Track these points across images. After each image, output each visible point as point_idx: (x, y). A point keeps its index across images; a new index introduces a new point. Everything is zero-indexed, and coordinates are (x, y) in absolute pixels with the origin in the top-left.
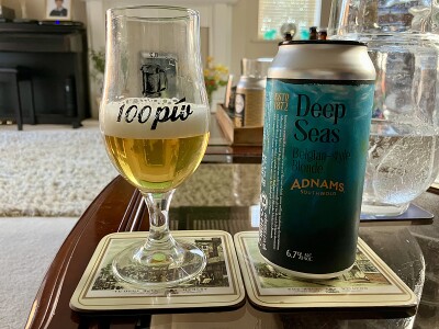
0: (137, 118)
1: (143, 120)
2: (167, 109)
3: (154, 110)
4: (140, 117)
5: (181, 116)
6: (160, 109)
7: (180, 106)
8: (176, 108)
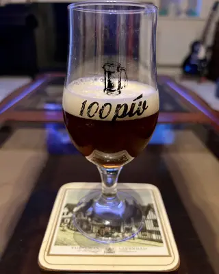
0: (98, 114)
1: (103, 116)
2: (126, 106)
3: (114, 107)
4: (101, 114)
5: (138, 112)
6: (119, 106)
7: (137, 102)
8: (133, 105)
